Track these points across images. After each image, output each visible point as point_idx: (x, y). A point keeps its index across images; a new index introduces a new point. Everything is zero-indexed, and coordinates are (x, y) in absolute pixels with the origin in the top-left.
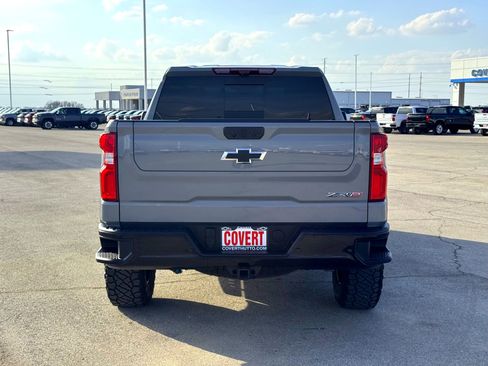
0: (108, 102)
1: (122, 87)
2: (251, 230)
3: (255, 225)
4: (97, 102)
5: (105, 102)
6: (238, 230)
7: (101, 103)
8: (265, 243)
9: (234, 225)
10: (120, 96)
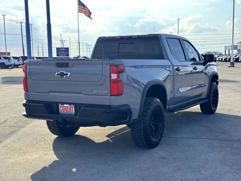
0: (230, 51)
1: (238, 43)
2: (69, 106)
3: (70, 104)
4: (225, 51)
5: (229, 50)
6: (64, 105)
7: (227, 51)
8: (74, 112)
9: (63, 103)
10: (237, 48)
